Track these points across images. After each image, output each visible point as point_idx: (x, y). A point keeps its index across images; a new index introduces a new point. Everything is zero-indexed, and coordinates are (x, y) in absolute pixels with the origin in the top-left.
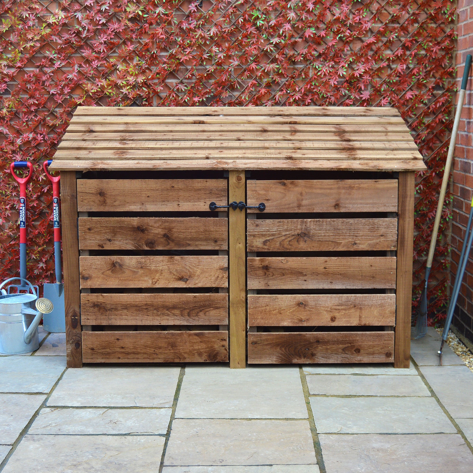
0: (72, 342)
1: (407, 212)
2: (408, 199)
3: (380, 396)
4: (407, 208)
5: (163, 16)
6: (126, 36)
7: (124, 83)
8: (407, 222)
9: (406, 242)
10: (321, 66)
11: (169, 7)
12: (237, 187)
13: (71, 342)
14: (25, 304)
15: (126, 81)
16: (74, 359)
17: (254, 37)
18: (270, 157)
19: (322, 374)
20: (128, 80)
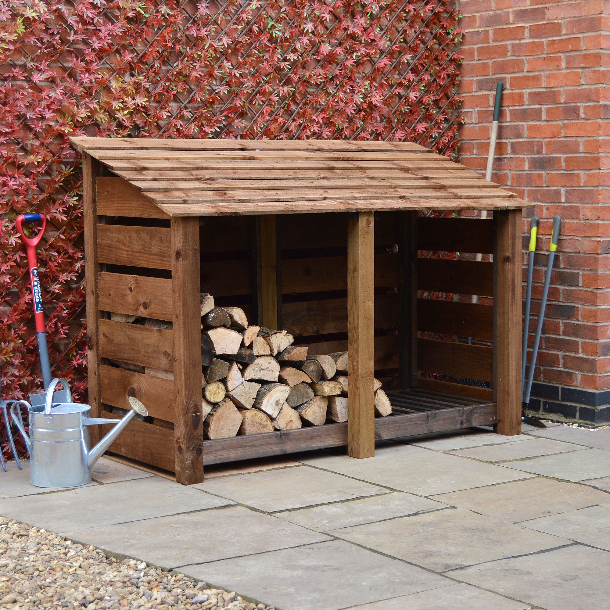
0: (193, 448)
1: (516, 255)
2: (517, 240)
3: (552, 454)
4: (516, 250)
5: (168, 17)
6: (123, 42)
7: (121, 105)
8: (516, 267)
9: (516, 289)
10: (335, 91)
11: (175, 6)
12: (367, 233)
13: (191, 448)
14: (84, 413)
15: (122, 103)
16: (194, 471)
17: (268, 51)
18: (385, 197)
19: (457, 450)
20: (126, 102)
